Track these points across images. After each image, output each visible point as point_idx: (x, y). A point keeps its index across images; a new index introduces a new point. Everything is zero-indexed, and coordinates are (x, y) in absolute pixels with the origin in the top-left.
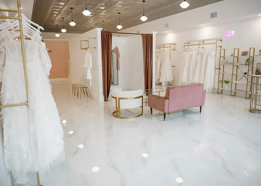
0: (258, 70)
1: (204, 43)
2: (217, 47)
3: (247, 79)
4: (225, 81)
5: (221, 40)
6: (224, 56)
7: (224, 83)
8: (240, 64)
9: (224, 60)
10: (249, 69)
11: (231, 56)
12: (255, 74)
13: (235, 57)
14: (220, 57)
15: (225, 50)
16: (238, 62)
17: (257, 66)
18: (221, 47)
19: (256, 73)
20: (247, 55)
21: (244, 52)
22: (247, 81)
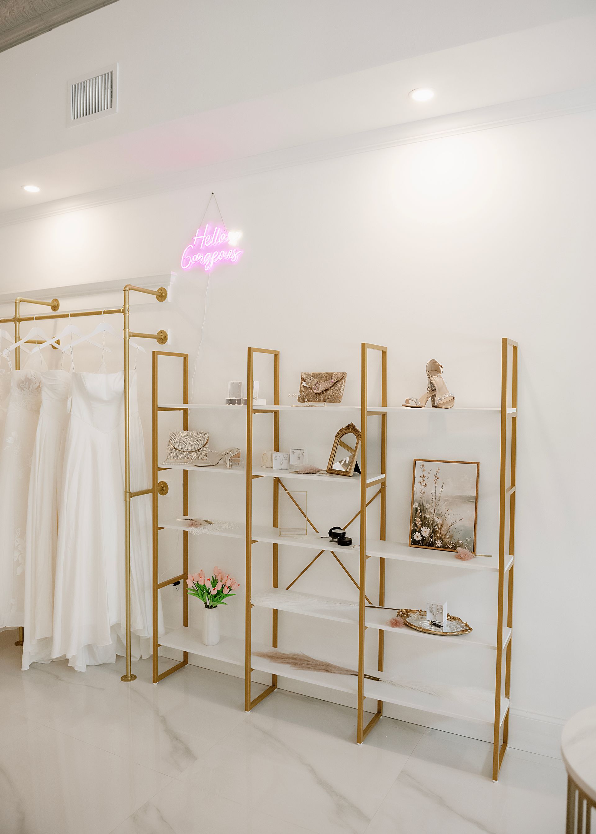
0: (423, 510)
1: (60, 311)
2: (128, 335)
3: (361, 588)
4: (201, 591)
5: (162, 295)
6: (186, 401)
7: (196, 602)
8: (293, 460)
9: (186, 428)
10: (368, 498)
11: (232, 402)
12: (408, 540)
13: (255, 416)
14: (156, 409)
15: (186, 358)
16: (276, 449)
17: (418, 479)
18: (162, 338)
19: (414, 531)
20: (336, 399)
21: (315, 375)
22: (362, 597)
